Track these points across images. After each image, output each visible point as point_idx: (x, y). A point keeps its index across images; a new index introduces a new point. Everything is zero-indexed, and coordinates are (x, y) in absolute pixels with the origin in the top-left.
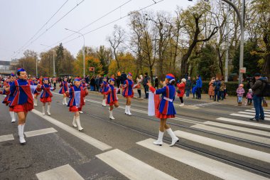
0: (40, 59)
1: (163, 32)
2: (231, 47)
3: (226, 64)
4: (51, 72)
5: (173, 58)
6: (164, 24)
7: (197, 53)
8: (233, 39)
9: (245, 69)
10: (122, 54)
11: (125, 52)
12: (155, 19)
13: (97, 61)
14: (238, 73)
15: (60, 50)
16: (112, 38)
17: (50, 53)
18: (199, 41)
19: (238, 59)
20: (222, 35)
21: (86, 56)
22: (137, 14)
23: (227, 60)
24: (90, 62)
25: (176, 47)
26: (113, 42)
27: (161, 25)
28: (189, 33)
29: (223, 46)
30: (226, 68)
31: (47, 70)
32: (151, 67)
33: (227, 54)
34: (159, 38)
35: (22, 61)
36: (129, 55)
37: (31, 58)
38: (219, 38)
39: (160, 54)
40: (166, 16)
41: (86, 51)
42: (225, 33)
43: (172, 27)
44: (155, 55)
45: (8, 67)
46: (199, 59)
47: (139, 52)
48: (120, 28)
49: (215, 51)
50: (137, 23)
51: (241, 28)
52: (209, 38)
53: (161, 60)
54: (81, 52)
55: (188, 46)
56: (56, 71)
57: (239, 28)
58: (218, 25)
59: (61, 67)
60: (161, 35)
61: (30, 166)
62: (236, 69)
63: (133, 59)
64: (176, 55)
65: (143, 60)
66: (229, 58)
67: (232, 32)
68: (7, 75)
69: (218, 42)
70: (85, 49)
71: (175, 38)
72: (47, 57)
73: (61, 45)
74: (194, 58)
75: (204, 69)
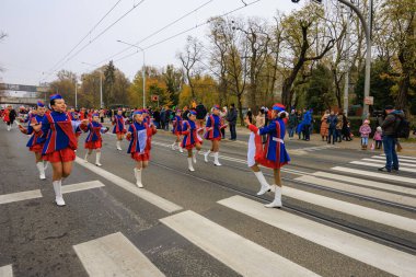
0: (80, 83)
1: (256, 46)
2: (353, 69)
3: (346, 91)
4: (97, 101)
5: (270, 84)
6: (258, 35)
7: (304, 77)
8: (355, 57)
9: (372, 99)
10: (198, 77)
11: (203, 74)
12: (246, 28)
13: (163, 86)
14: (362, 105)
15: (110, 70)
16: (185, 54)
17: (95, 75)
18: (307, 59)
19: (363, 84)
20: (340, 51)
21: (147, 80)
22: (219, 21)
23: (347, 87)
24: (152, 88)
25: (275, 67)
26: (186, 60)
27: (254, 36)
28: (293, 47)
29: (342, 67)
30: (346, 97)
31: (91, 98)
32: (239, 96)
33: (347, 78)
34: (251, 54)
35: (54, 85)
36: (208, 79)
37: (68, 82)
38: (335, 55)
39: (252, 78)
40: (261, 24)
41: (146, 73)
42: (344, 49)
43: (269, 39)
44: (245, 79)
45: (34, 95)
46: (308, 85)
47: (223, 74)
48: (195, 40)
49: (331, 74)
50: (220, 33)
51: (367, 43)
52: (322, 55)
53: (253, 86)
54: (140, 73)
55: (292, 66)
56: (105, 100)
57: (364, 41)
58: (334, 37)
59: (112, 94)
60: (254, 51)
61: (65, 234)
62: (360, 99)
63: (215, 85)
64: (274, 79)
65: (228, 86)
66: (350, 84)
67: (354, 48)
68: (32, 105)
69: (334, 60)
70: (146, 70)
71: (273, 55)
72: (91, 80)
73: (111, 63)
74: (301, 83)
75: (315, 98)
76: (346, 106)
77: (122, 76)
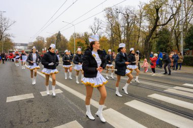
0: (46, 41)
1: (129, 20)
6: (130, 15)
7: (157, 35)
11: (102, 36)
12: (124, 12)
15: (59, 35)
16: (93, 26)
17: (52, 38)
18: (158, 26)
21: (76, 39)
22: (110, 9)
24: (78, 43)
25: (139, 31)
26: (94, 29)
27: (128, 16)
34: (126, 25)
36: (104, 38)
37: (41, 41)
40: (132, 9)
43: (136, 17)
44: (124, 37)
45: (26, 47)
47: (112, 35)
48: (98, 20)
50: (110, 15)
52: (167, 23)
54: (72, 36)
59: (60, 47)
60: (128, 23)
64: (139, 37)
70: (75, 35)
71: (138, 25)
73: (59, 32)
74: (155, 38)
75: (162, 46)
76: (182, 50)
77: (64, 38)
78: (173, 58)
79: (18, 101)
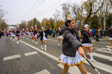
0: (27, 23)
1: (75, 11)
7: (91, 19)
11: (60, 20)
12: (73, 6)
15: (35, 20)
16: (55, 14)
17: (31, 21)
18: (92, 14)
21: (45, 22)
22: (64, 4)
23: (105, 21)
24: (47, 24)
25: (81, 17)
26: (55, 16)
27: (75, 8)
34: (74, 13)
35: (21, 25)
37: (24, 23)
40: (77, 4)
43: (79, 9)
45: (15, 27)
47: (66, 19)
48: (58, 10)
50: (65, 8)
52: (96, 12)
54: (43, 20)
55: (86, 16)
61: (29, 70)
63: (64, 23)
64: (81, 20)
72: (30, 23)
73: (35, 18)
74: (90, 21)
75: (94, 25)
76: (105, 27)
77: (38, 21)
78: (100, 32)
79: (11, 59)
